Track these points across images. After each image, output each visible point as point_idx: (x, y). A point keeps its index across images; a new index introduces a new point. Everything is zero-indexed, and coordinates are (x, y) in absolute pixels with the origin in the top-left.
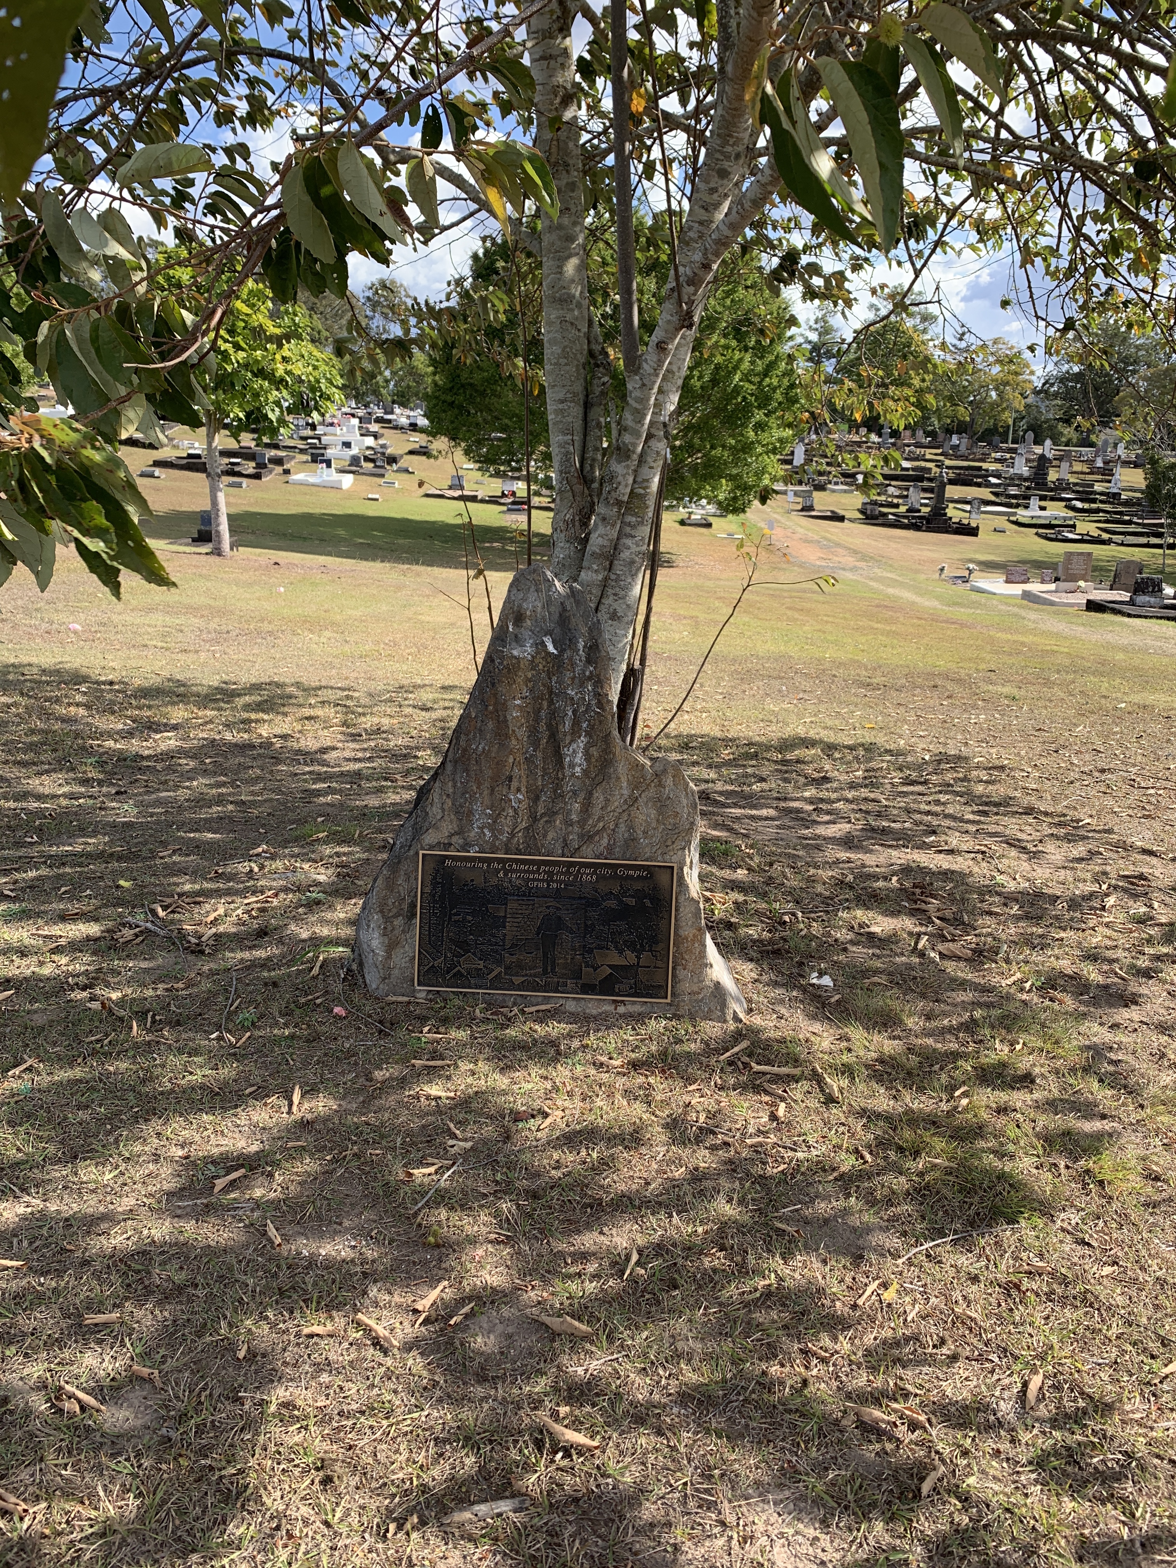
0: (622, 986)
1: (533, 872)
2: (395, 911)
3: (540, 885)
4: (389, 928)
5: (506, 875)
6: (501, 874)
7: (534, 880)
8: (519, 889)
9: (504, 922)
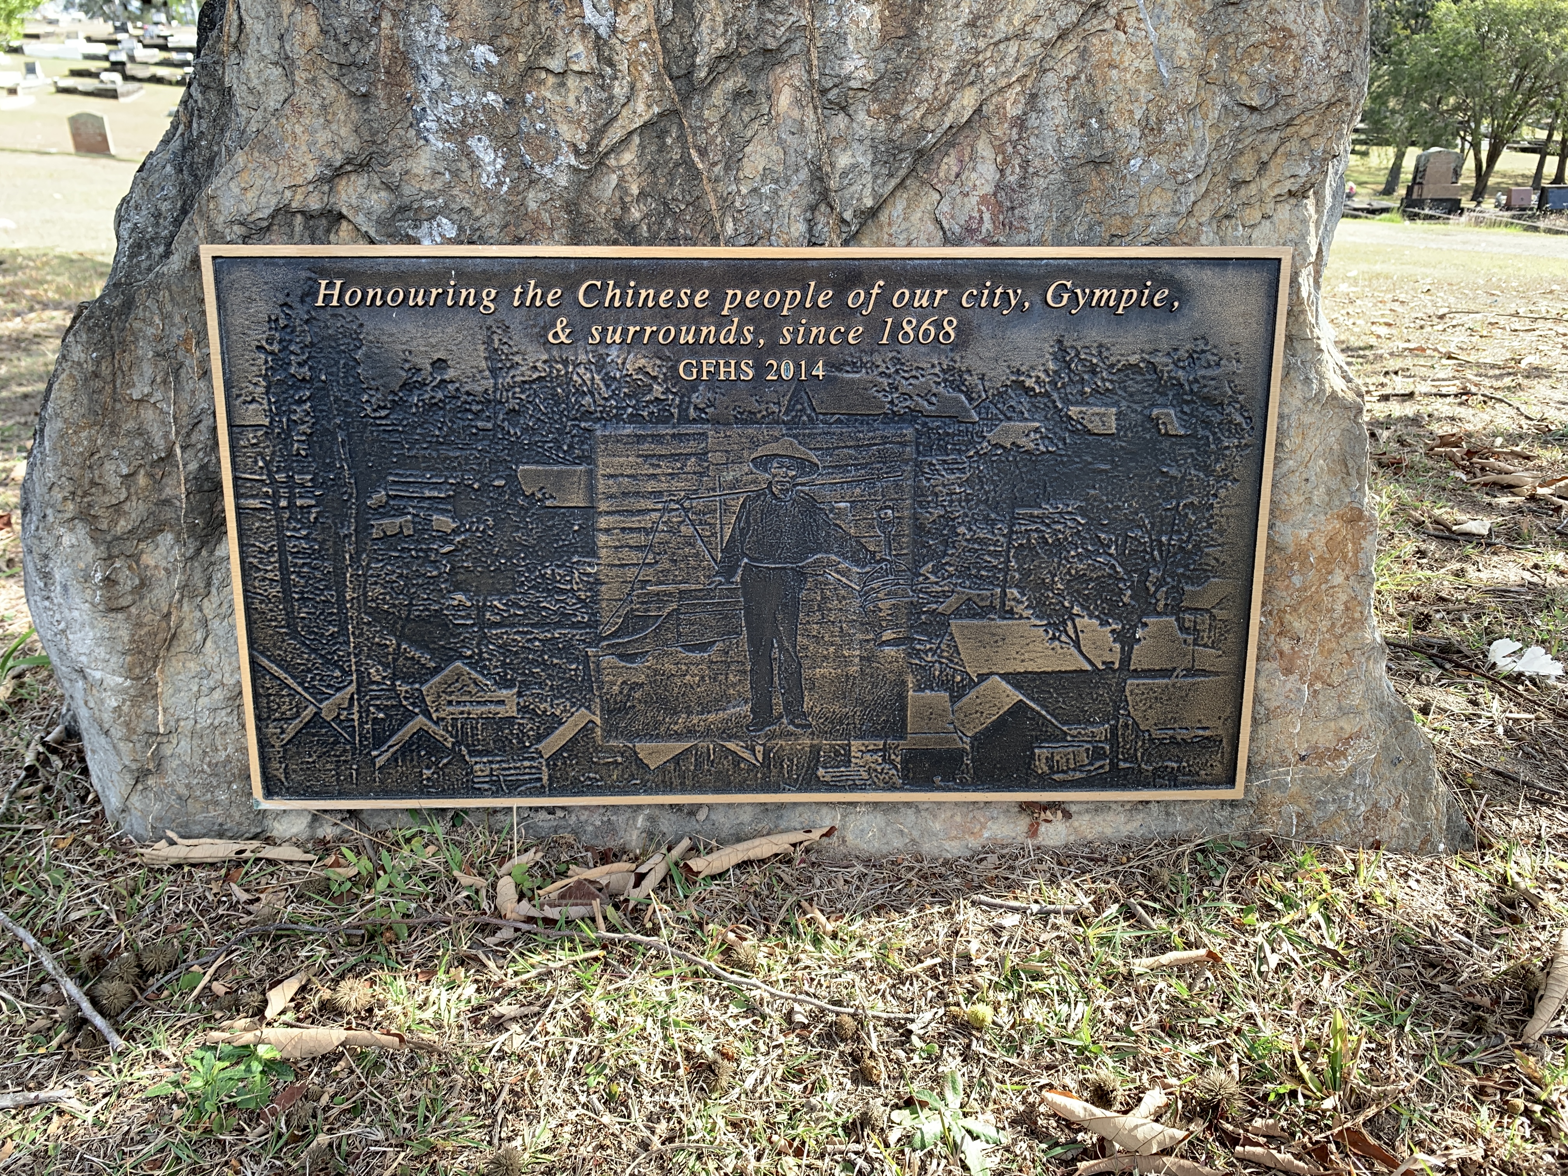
0: (1060, 752)
1: (696, 317)
2: (136, 510)
3: (727, 371)
4: (127, 580)
5: (578, 334)
6: (561, 331)
7: (698, 349)
8: (638, 390)
9: (589, 531)
